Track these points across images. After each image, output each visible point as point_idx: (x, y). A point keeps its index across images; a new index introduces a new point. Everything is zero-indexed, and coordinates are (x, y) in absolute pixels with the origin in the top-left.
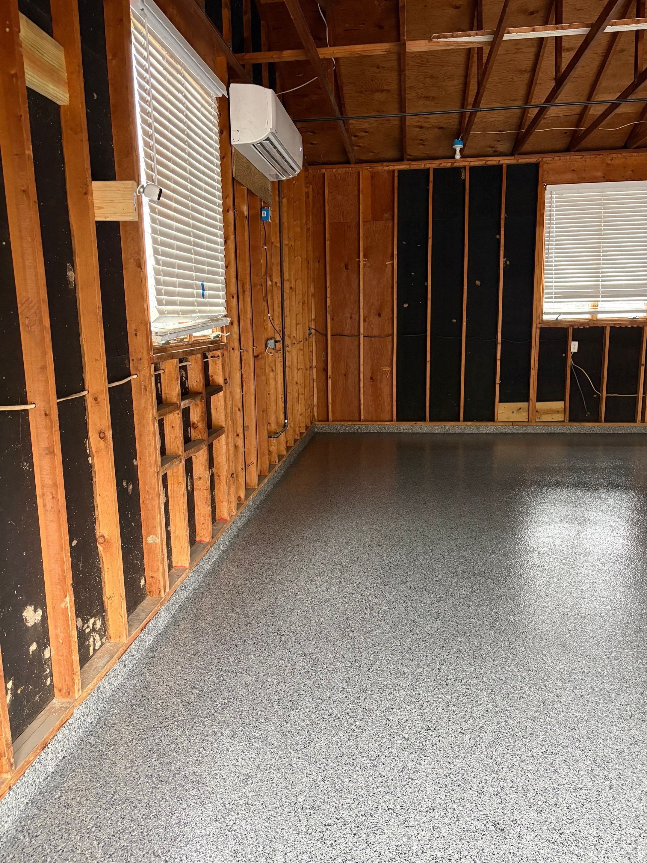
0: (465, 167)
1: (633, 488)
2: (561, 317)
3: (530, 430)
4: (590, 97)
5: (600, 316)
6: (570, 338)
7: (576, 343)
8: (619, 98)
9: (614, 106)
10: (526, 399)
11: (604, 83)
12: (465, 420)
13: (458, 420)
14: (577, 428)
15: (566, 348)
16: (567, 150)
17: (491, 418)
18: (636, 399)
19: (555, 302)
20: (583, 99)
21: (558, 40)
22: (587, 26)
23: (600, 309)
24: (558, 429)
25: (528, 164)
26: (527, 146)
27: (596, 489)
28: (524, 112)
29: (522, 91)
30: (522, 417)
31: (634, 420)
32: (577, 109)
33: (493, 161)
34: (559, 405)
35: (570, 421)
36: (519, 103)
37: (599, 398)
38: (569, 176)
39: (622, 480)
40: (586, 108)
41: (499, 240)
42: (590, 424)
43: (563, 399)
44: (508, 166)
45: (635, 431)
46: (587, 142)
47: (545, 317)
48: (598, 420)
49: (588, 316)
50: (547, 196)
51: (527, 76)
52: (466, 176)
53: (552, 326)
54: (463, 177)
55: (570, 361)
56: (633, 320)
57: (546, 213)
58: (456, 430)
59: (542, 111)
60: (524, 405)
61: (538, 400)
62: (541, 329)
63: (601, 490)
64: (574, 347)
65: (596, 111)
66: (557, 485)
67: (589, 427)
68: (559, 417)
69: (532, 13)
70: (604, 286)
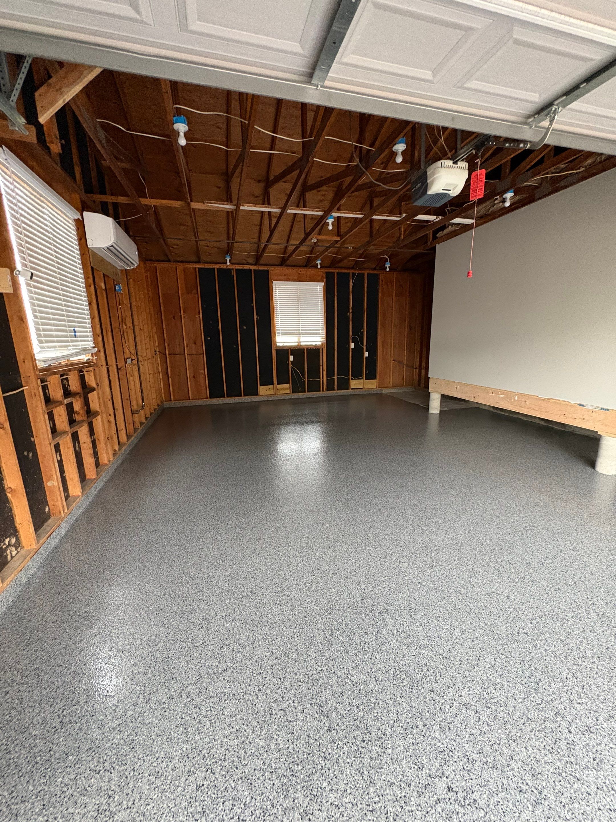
0: (233, 269)
1: (318, 422)
2: (285, 344)
3: (275, 398)
4: (287, 242)
5: (302, 344)
6: (290, 354)
7: (292, 356)
8: (299, 244)
9: (297, 248)
10: (272, 384)
11: (293, 235)
12: (245, 395)
13: (241, 396)
14: (296, 396)
15: (288, 359)
16: (281, 265)
17: (257, 394)
18: (320, 381)
19: (281, 337)
20: (285, 242)
21: (270, 213)
22: (280, 208)
23: (301, 340)
24: (288, 397)
25: (263, 270)
26: (262, 261)
27: (303, 424)
28: (259, 245)
29: (257, 235)
30: (271, 392)
31: (319, 391)
32: (283, 247)
33: (246, 267)
34: (287, 386)
35: (293, 393)
36: (256, 240)
37: (304, 381)
38: (283, 277)
39: (314, 419)
40: (286, 248)
41: (253, 306)
42: (301, 394)
43: (289, 383)
44: (254, 270)
45: (320, 395)
46: (289, 262)
47: (278, 344)
48: (304, 392)
49: (297, 344)
50: (274, 286)
51: (258, 227)
52: (234, 273)
53: (281, 348)
54: (232, 274)
55: (290, 365)
56: (315, 346)
57: (274, 295)
58: (240, 401)
59: (266, 246)
60: (271, 386)
61: (278, 384)
62: (276, 350)
63: (305, 424)
64: (292, 358)
65: (291, 248)
66: (286, 424)
67: (301, 395)
68: (288, 391)
69: (256, 197)
70: (302, 330)
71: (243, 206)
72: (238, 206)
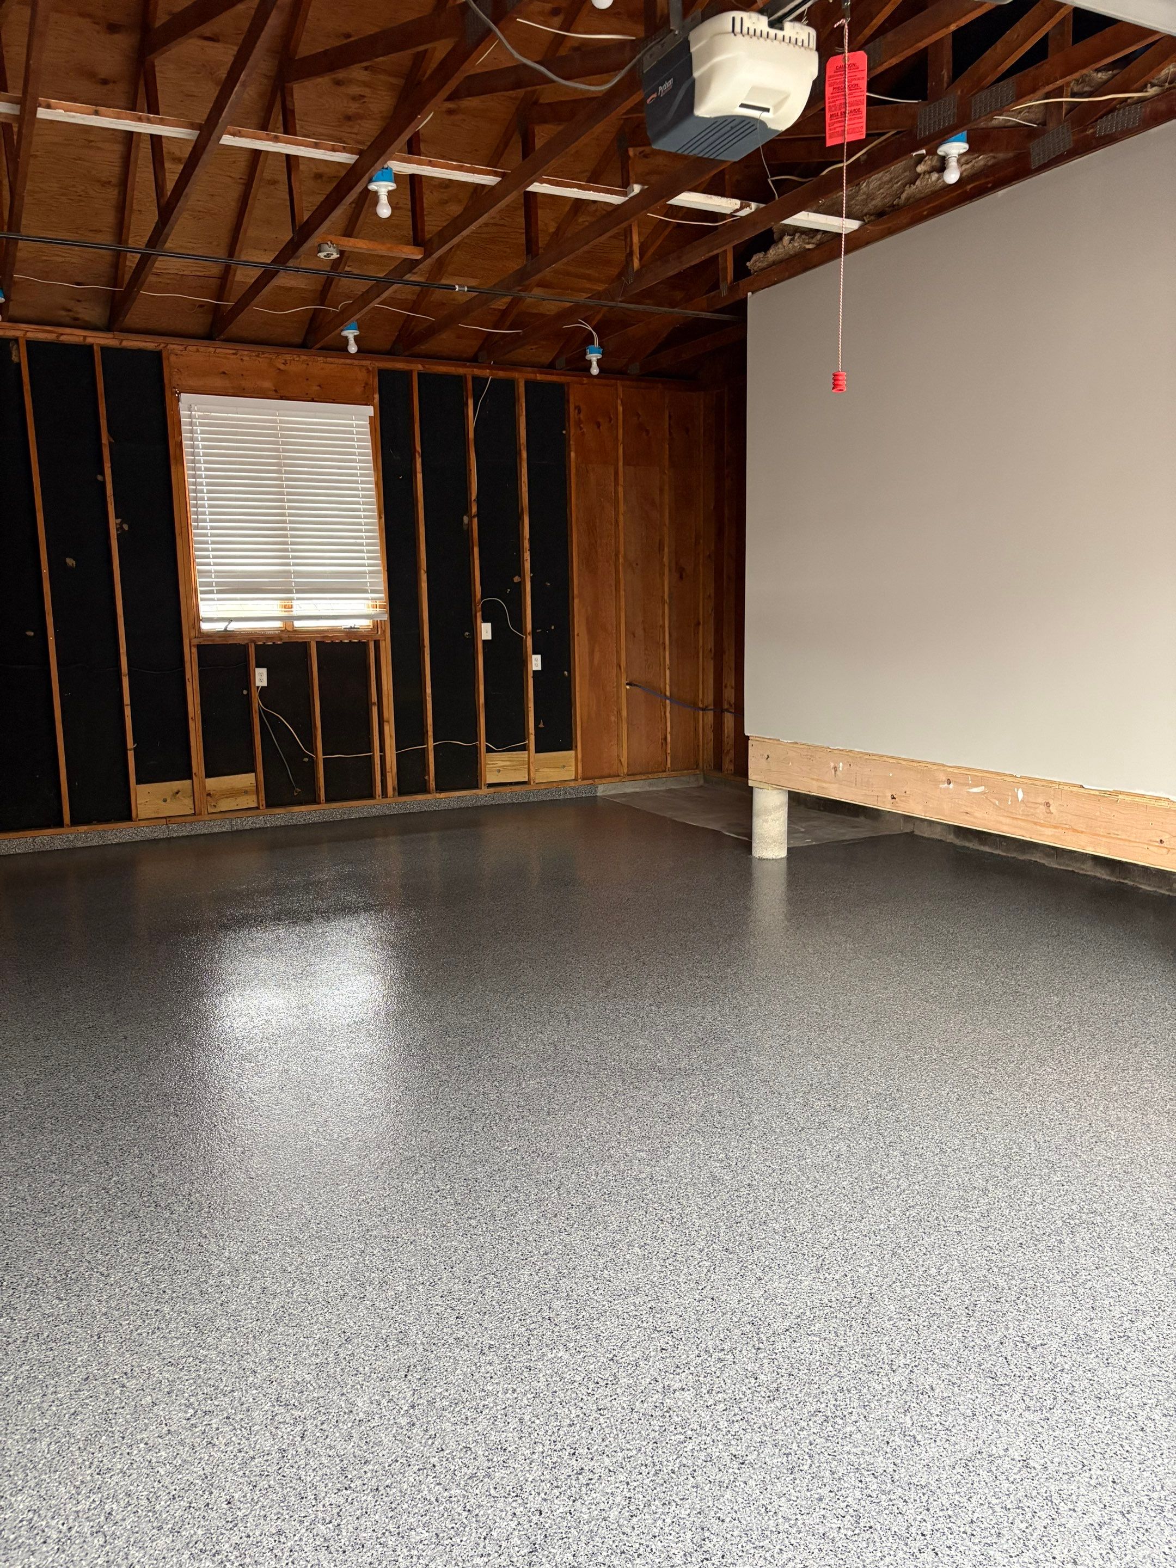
0: (16, 340)
1: (367, 908)
2: (234, 626)
3: (200, 829)
4: (231, 254)
5: (298, 624)
6: (253, 662)
7: (264, 671)
8: (274, 261)
9: (268, 275)
10: (187, 774)
11: (251, 231)
12: (75, 822)
13: (60, 824)
14: (282, 816)
15: (247, 680)
16: (210, 336)
17: (124, 813)
18: (371, 759)
19: (219, 600)
20: (222, 253)
21: (156, 140)
22: (192, 126)
23: (296, 612)
24: (248, 823)
25: (140, 351)
26: (133, 317)
27: (309, 920)
28: (118, 257)
29: (109, 218)
30: (183, 806)
31: (371, 796)
32: (215, 270)
33: (73, 336)
34: (246, 780)
35: (269, 805)
36: (106, 238)
37: (313, 762)
38: (218, 382)
39: (352, 898)
40: (227, 271)
41: (103, 484)
42: (303, 808)
43: (253, 770)
44: (104, 349)
45: (375, 812)
46: (233, 329)
47: (205, 627)
48: (315, 801)
49: (278, 624)
50: (184, 413)
51: (112, 194)
52: (20, 356)
53: (218, 641)
54: (15, 358)
55: (256, 702)
56: (351, 632)
57: (185, 443)
58: (58, 844)
59: (145, 260)
60: (184, 784)
61: (208, 775)
62: (199, 647)
63: (317, 919)
64: (261, 677)
65: (245, 276)
66: (243, 922)
67: (301, 814)
68: (250, 801)
69: (105, 82)
70: (298, 574)
71: (48, 106)
72: (27, 105)
